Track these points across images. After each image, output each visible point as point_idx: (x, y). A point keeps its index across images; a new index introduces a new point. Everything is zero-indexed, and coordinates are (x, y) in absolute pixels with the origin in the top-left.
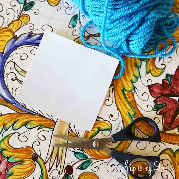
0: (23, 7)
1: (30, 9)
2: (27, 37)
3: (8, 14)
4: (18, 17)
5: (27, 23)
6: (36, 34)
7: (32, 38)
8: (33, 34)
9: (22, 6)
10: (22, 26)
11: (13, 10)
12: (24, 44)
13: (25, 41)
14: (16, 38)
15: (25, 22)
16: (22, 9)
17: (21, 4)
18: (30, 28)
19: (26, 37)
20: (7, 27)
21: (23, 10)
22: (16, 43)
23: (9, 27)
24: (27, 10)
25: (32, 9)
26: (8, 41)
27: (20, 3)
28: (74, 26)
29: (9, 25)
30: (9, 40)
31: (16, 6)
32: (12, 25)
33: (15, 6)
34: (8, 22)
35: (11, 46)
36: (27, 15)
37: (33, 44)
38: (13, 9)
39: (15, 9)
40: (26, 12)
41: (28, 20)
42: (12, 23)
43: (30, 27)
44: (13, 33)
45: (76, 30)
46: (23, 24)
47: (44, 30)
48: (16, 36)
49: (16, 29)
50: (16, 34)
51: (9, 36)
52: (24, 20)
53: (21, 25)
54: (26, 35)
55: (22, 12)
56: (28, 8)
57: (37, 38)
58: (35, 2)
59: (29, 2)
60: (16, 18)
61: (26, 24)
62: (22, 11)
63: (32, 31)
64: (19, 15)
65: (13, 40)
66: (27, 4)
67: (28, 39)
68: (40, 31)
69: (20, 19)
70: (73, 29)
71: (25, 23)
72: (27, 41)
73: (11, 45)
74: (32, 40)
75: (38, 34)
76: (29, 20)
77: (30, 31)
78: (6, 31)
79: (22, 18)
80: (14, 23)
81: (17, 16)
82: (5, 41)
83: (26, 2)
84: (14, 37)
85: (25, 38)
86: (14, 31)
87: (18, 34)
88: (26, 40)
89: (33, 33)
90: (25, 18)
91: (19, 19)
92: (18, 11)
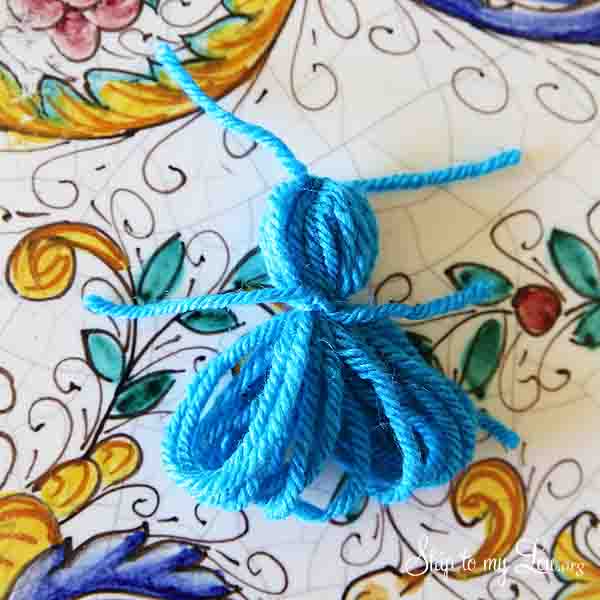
0: (112, 396)
1: (145, 412)
2: (121, 554)
3: (35, 425)
4: (82, 448)
5: (127, 482)
6: (162, 542)
7: (143, 561)
8: (150, 541)
9: (110, 389)
10: (100, 493)
11: (65, 406)
12: (103, 586)
13: (110, 572)
14: (65, 551)
15: (117, 476)
16: (110, 409)
17: (104, 382)
18: (140, 507)
19: (117, 550)
20: (29, 491)
21: (114, 412)
22: (63, 577)
23: (38, 494)
24: (132, 416)
25: (156, 410)
26: (26, 567)
27: (99, 375)
28: (352, 518)
29: (37, 485)
30: (33, 561)
31: (79, 389)
32: (51, 485)
33: (73, 387)
34: (35, 469)
35: (40, 589)
36: (128, 441)
37: (146, 592)
38: (65, 402)
39: (75, 401)
40: (128, 427)
41: (131, 466)
42: (53, 472)
43: (140, 501)
44: (54, 527)
45: (358, 536)
46: (104, 485)
47: (204, 523)
48: (69, 539)
49: (69, 509)
50: (66, 531)
51: (32, 540)
52: (113, 463)
53: (97, 487)
54: (117, 542)
55: (110, 424)
56: (140, 405)
57: (166, 562)
58: (174, 376)
59: (144, 374)
60: (75, 452)
61: (120, 484)
62: (108, 416)
63: (145, 525)
64: (91, 439)
65: (49, 563)
66: (132, 384)
67: (121, 561)
68: (189, 529)
69: (95, 456)
70: (345, 528)
71: (116, 483)
72: (116, 575)
73: (36, 585)
74: (144, 571)
75: (172, 540)
76: (138, 467)
77: (138, 522)
78: (19, 513)
79: (104, 455)
80: (62, 473)
81: (78, 438)
82: (10, 564)
83: (133, 373)
84: (54, 547)
85: (108, 556)
86: (60, 514)
87: (77, 531)
88: (113, 566)
89: (151, 533)
90: (120, 454)
91: (87, 457)
92: (88, 413)
